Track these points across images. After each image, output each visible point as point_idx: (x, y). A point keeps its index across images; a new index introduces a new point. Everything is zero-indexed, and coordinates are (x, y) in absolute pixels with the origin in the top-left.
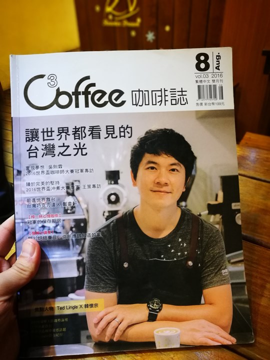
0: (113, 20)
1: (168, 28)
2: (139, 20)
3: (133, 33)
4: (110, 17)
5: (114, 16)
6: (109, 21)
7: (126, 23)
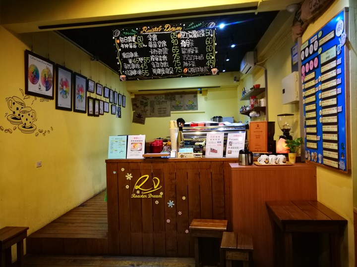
0: (141, 194)
1: (184, 198)
2: (161, 193)
3: (157, 202)
4: (138, 192)
5: (141, 191)
6: (137, 194)
7: (151, 196)
